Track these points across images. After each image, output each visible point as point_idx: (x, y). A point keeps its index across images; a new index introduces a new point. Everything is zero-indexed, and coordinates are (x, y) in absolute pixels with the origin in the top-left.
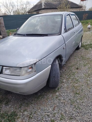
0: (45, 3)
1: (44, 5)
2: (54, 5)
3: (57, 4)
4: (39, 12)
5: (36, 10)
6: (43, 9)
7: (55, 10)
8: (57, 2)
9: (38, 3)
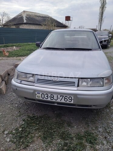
0: (26, 17)
1: (26, 19)
2: (37, 20)
3: (41, 20)
4: (19, 27)
5: (16, 23)
6: (25, 24)
7: (39, 26)
8: (40, 18)
9: (18, 16)
